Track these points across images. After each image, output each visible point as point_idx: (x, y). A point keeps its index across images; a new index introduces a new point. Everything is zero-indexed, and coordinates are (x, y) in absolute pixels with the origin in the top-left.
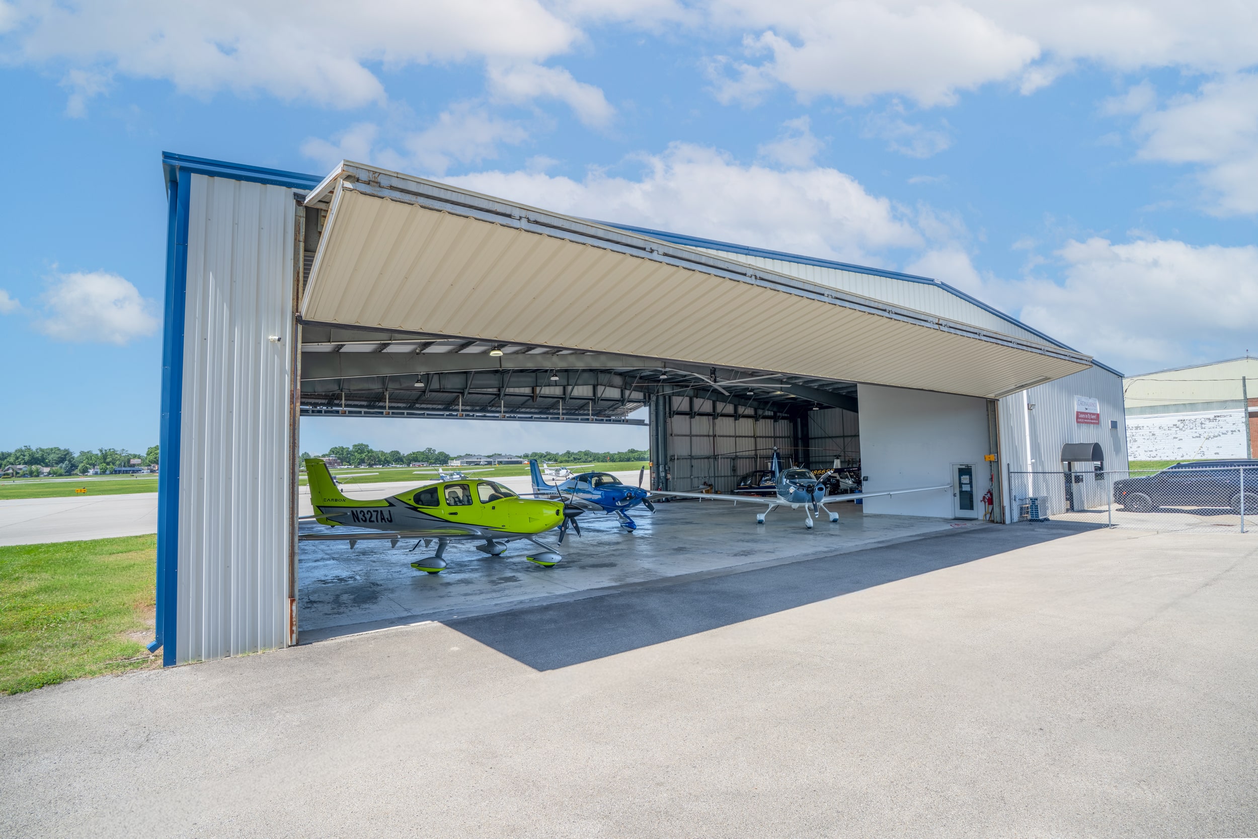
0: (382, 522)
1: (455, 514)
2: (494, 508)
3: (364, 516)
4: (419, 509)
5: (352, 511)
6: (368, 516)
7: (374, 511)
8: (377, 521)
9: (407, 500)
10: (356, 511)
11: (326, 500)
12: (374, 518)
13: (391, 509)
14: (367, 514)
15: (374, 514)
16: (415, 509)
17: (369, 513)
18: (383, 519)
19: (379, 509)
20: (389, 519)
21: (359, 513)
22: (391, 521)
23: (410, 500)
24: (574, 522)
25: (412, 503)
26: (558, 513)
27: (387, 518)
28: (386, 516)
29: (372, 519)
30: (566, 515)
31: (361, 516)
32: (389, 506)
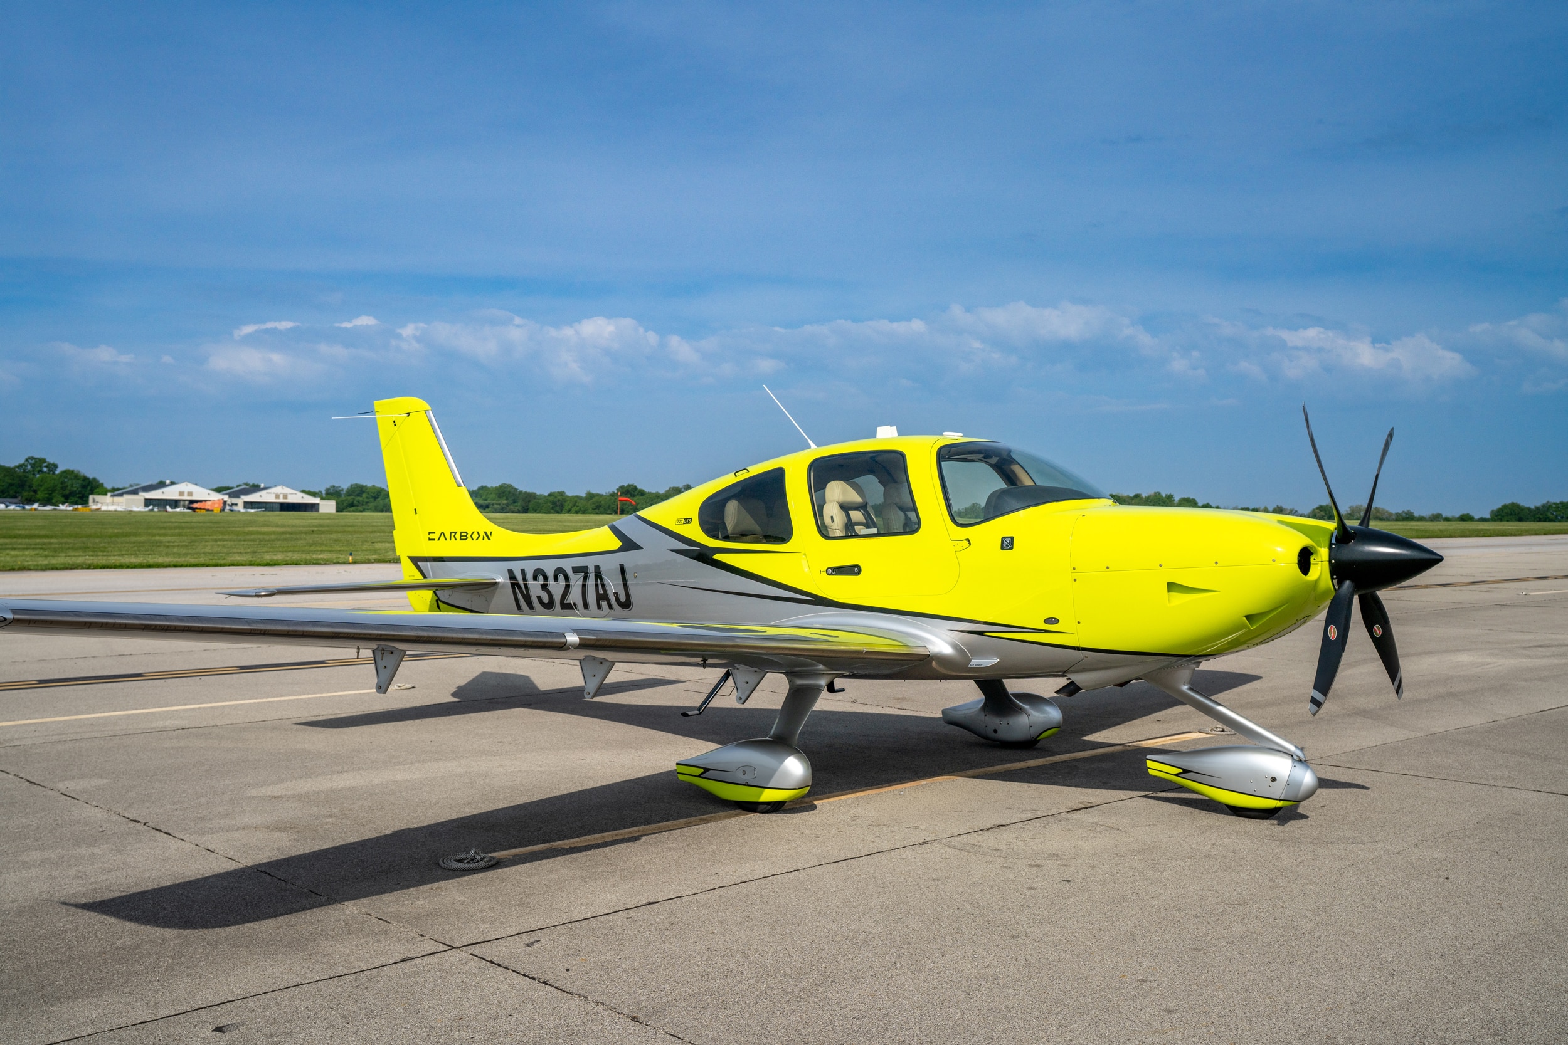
0: (599, 607)
1: (852, 570)
2: (1007, 544)
3: (544, 587)
4: (717, 557)
5: (510, 572)
6: (557, 589)
7: (576, 570)
8: (586, 606)
9: (678, 523)
10: (523, 571)
11: (436, 536)
12: (575, 596)
13: (628, 558)
14: (556, 579)
15: (576, 580)
16: (704, 556)
17: (561, 578)
18: (602, 597)
19: (590, 563)
20: (623, 599)
21: (530, 575)
22: (626, 605)
23: (688, 521)
24: (1374, 615)
25: (695, 533)
26: (1305, 559)
27: (616, 594)
28: (613, 586)
29: (570, 599)
30: (1338, 570)
31: (535, 588)
32: (620, 550)
